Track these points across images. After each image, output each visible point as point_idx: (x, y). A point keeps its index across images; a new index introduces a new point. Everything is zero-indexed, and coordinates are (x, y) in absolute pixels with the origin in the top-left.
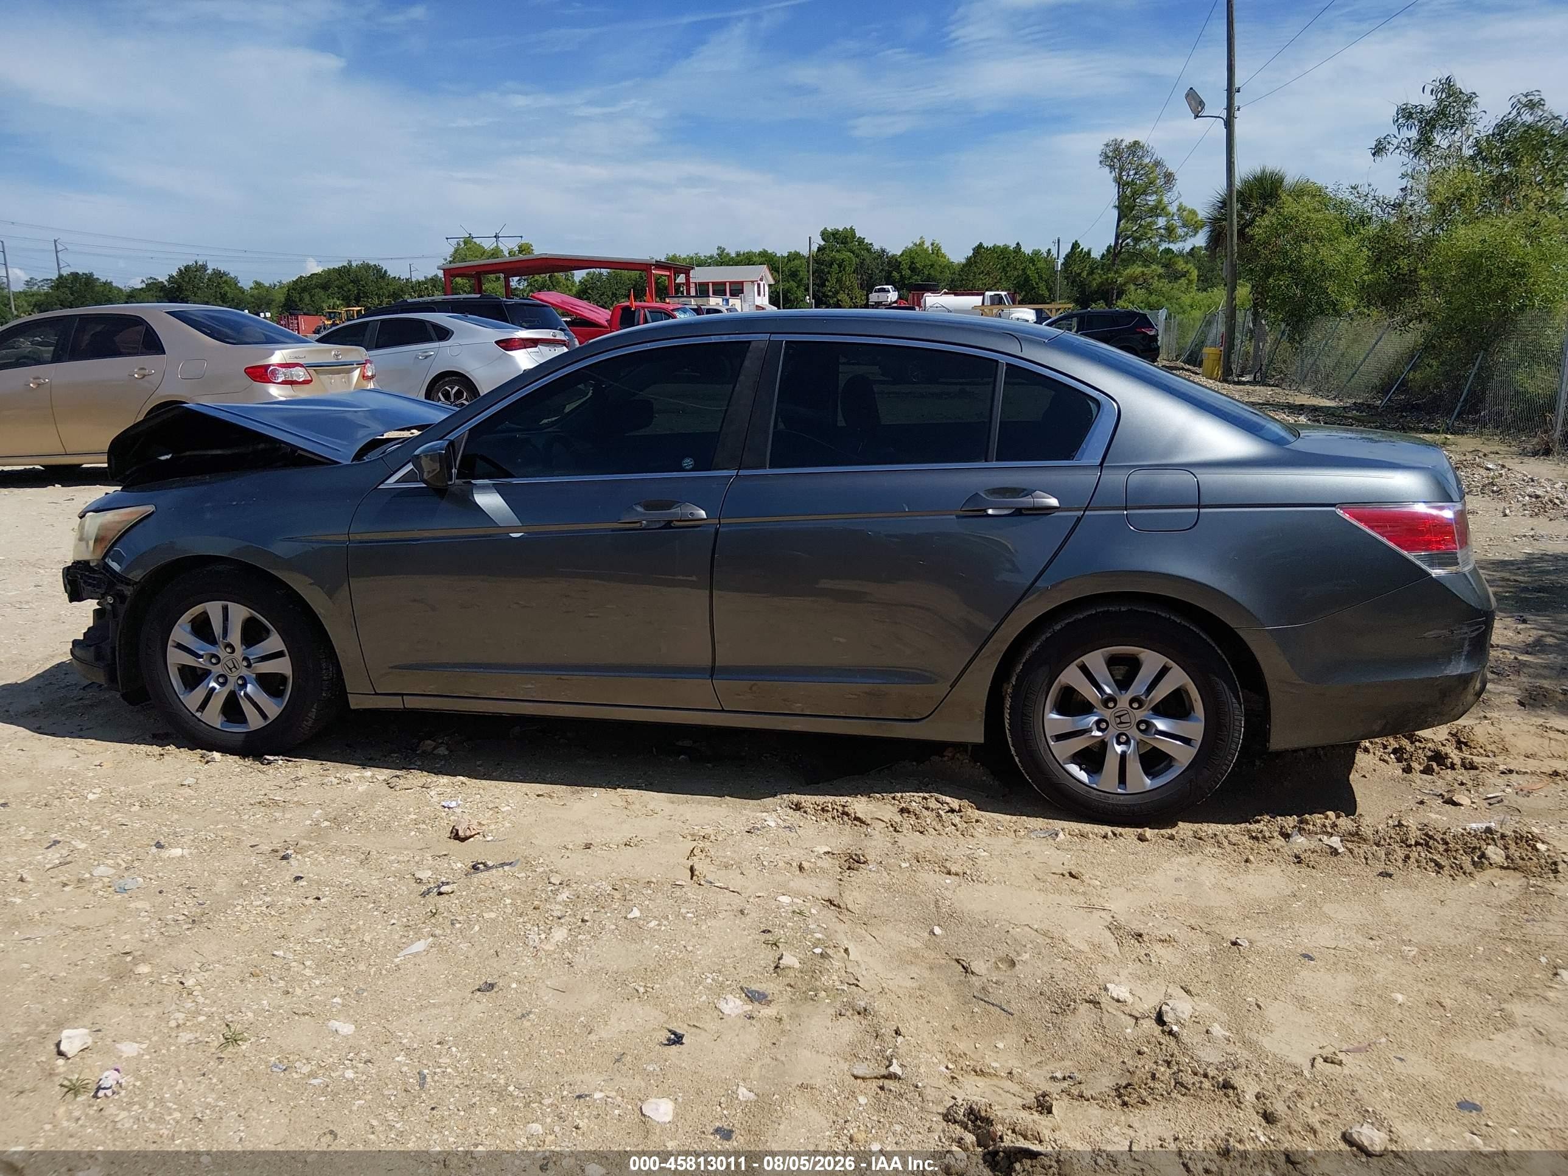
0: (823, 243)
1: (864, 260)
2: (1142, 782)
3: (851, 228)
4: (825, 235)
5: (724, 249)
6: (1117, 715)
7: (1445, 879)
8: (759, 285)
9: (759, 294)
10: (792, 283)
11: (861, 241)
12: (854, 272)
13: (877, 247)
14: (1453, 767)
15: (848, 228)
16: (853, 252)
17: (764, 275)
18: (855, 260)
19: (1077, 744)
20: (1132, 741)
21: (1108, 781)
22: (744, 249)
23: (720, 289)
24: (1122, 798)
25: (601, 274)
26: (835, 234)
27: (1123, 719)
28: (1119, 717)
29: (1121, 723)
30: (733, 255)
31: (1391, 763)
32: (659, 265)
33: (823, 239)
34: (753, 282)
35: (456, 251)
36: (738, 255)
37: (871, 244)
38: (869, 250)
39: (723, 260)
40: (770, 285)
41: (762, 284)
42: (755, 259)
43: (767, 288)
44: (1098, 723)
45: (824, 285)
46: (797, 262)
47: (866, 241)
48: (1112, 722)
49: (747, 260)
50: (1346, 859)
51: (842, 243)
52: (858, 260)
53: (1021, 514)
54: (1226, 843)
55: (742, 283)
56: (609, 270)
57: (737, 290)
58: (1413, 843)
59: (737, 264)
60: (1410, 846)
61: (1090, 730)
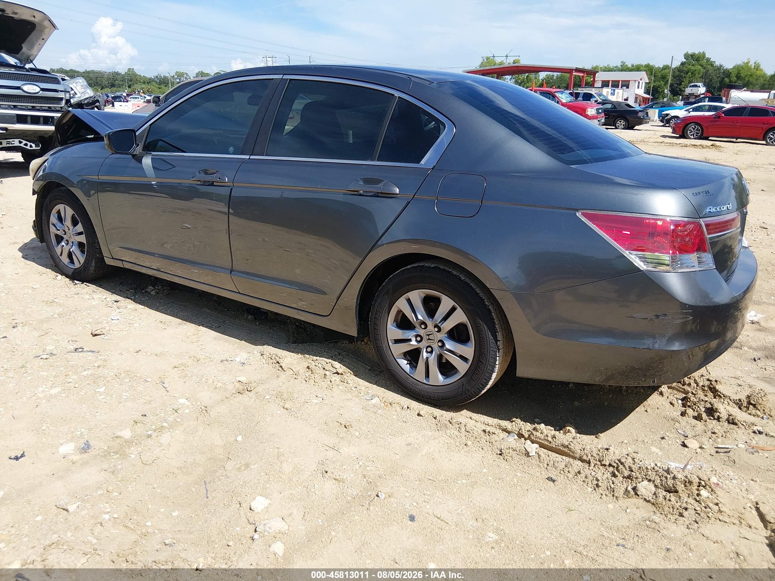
0: (684, 60)
1: (708, 71)
2: (439, 379)
3: (703, 52)
4: (686, 56)
5: (625, 63)
6: (427, 333)
7: (596, 496)
8: (639, 82)
9: (638, 87)
10: (661, 82)
11: (708, 60)
12: (700, 78)
13: (717, 63)
14: (718, 419)
15: (702, 52)
16: (702, 66)
17: (644, 77)
18: (703, 71)
19: (405, 348)
20: (434, 352)
21: (419, 374)
22: (636, 63)
23: (615, 84)
24: (426, 386)
25: (553, 75)
26: (692, 56)
27: (431, 337)
28: (428, 335)
29: (429, 339)
30: (630, 66)
31: (676, 406)
32: (578, 70)
33: (685, 58)
34: (635, 81)
35: (482, 63)
36: (633, 66)
37: (714, 62)
38: (712, 65)
39: (624, 68)
40: (646, 83)
41: (641, 82)
42: (641, 68)
43: (644, 85)
44: (417, 336)
45: (680, 84)
46: (667, 71)
47: (711, 60)
48: (425, 338)
49: (638, 69)
50: (534, 461)
51: (696, 61)
52: (704, 70)
53: (378, 196)
54: (463, 430)
55: (629, 81)
56: (558, 73)
57: (626, 84)
58: (607, 464)
59: (631, 70)
60: (605, 465)
61: (410, 340)
